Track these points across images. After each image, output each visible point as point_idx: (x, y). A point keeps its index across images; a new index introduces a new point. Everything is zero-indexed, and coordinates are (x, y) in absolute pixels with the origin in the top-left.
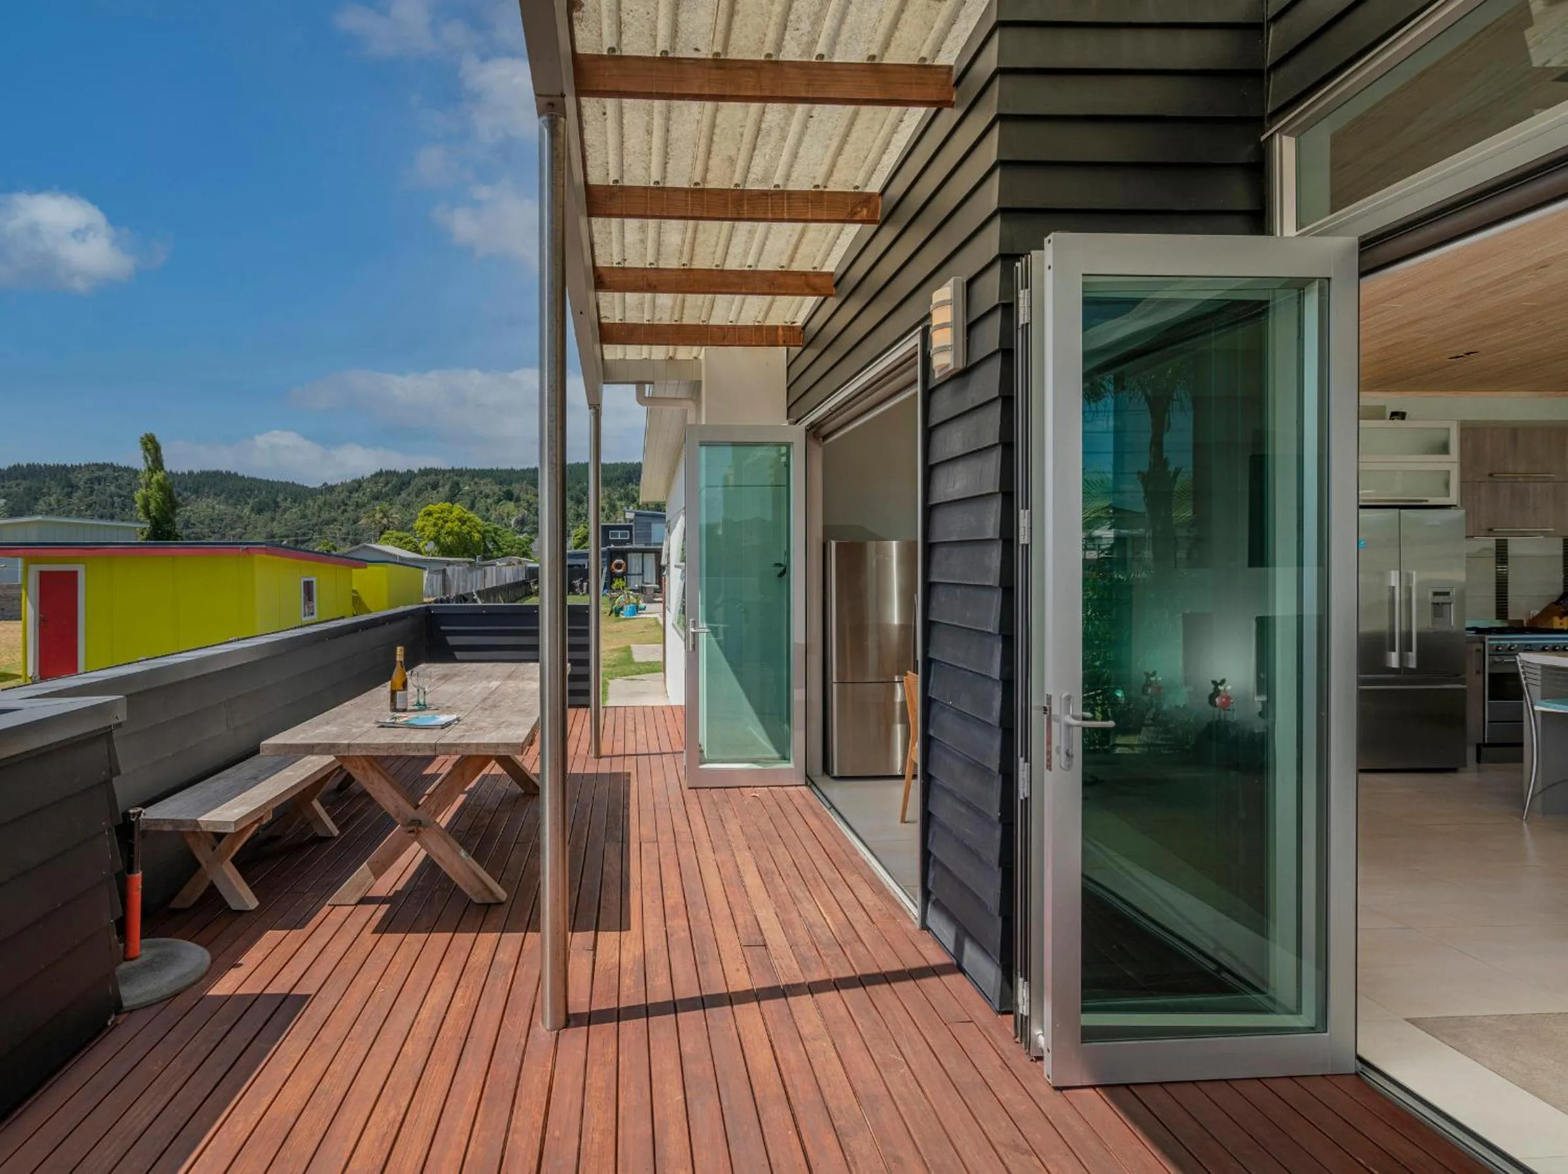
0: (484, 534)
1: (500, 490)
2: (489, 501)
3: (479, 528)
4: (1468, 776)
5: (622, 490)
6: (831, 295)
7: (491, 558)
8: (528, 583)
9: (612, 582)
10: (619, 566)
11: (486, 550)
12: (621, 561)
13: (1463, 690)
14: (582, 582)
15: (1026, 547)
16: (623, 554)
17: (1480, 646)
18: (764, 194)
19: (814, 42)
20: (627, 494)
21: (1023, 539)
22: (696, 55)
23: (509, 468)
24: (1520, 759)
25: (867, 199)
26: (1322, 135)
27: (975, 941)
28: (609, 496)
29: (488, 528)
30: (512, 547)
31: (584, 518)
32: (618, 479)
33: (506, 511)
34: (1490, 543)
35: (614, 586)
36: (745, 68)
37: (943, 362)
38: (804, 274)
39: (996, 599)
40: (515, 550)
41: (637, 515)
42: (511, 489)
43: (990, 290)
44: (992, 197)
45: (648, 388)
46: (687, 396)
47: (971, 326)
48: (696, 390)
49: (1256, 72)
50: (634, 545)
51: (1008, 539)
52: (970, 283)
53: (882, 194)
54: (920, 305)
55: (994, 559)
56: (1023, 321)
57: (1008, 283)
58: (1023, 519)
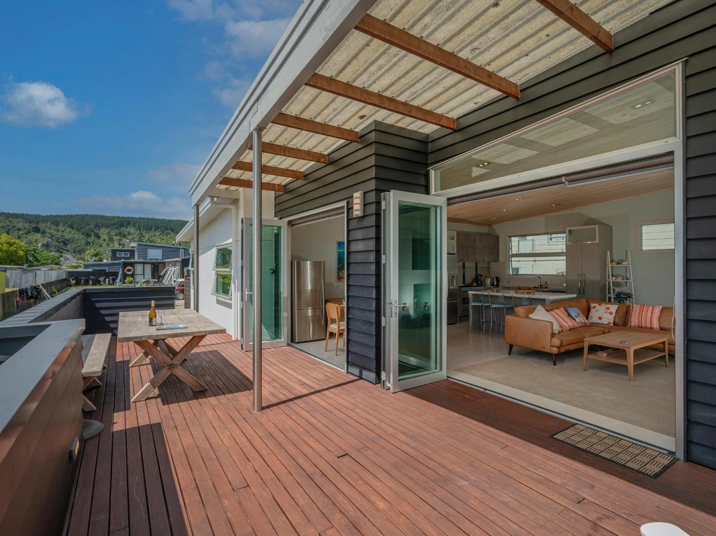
0: (26, 252)
1: (30, 226)
2: (20, 232)
3: (23, 249)
4: (458, 325)
5: (117, 231)
6: (301, 179)
7: (33, 266)
8: (69, 280)
9: (125, 279)
10: (129, 270)
11: (27, 261)
12: (131, 268)
13: (457, 302)
14: (105, 279)
15: (384, 264)
16: (132, 264)
17: (460, 291)
18: (292, 149)
19: (326, 119)
20: (121, 233)
21: (383, 262)
22: (291, 114)
23: (37, 214)
24: (468, 320)
25: (324, 156)
26: (439, 172)
27: (366, 369)
28: (109, 233)
29: (29, 248)
30: (47, 260)
31: (91, 244)
32: (115, 225)
33: (34, 238)
34: (461, 264)
35: (126, 281)
36: (304, 121)
37: (357, 212)
38: (293, 171)
39: (374, 278)
40: (50, 261)
41: (138, 245)
42: (39, 226)
43: (372, 197)
44: (372, 173)
45: (215, 199)
46: (231, 204)
47: (365, 205)
48: (235, 201)
49: (426, 154)
50: (136, 259)
51: (378, 262)
52: (365, 193)
53: (328, 155)
54: (344, 194)
55: (373, 267)
56: (383, 207)
57: (378, 197)
58: (383, 257)
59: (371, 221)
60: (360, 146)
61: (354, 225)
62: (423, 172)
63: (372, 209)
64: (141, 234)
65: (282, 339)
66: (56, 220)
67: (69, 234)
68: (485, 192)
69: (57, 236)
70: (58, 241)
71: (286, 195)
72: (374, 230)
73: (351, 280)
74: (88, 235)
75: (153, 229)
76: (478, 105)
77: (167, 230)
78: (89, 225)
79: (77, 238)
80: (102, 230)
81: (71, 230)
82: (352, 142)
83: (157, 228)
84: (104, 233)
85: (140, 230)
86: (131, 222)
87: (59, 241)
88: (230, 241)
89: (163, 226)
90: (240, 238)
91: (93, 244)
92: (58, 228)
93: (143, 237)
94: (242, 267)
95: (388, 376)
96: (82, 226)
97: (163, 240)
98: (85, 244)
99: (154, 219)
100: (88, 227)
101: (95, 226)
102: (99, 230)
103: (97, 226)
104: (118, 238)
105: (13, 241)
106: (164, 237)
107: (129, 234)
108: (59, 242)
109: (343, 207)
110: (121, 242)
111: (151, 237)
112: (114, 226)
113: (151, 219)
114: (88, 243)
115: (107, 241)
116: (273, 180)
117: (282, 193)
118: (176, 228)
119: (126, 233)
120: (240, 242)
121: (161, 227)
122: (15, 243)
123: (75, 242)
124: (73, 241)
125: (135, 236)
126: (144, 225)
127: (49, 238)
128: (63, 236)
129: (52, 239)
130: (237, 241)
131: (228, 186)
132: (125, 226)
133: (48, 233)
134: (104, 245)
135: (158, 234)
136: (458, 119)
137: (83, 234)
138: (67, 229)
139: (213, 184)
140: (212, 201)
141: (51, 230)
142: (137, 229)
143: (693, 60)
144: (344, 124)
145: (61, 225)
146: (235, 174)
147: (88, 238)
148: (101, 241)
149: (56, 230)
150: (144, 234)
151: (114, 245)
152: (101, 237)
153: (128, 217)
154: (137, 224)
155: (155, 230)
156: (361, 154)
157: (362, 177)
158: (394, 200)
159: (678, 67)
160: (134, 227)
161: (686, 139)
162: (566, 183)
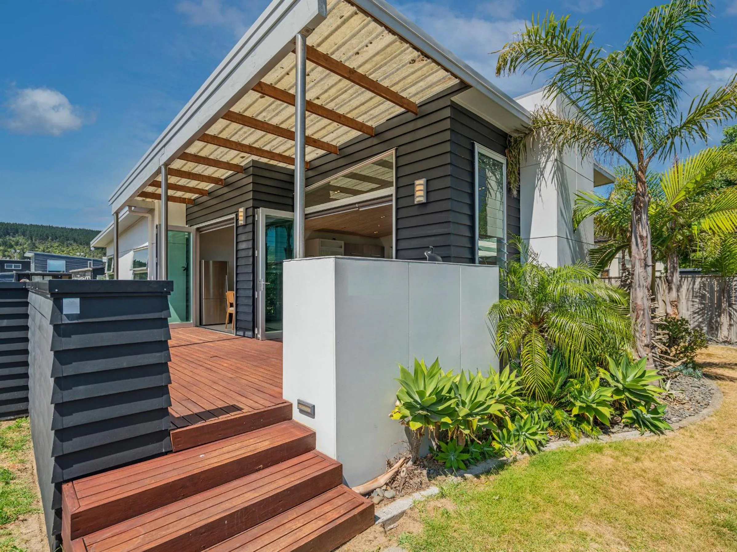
6: (206, 195)
15: (257, 257)
16: (29, 276)
20: (6, 243)
21: (256, 255)
22: (191, 154)
25: (221, 180)
27: (247, 330)
37: (241, 222)
38: (199, 189)
39: (251, 267)
43: (250, 212)
45: (133, 208)
46: (147, 213)
47: (247, 217)
48: (151, 211)
50: (33, 270)
51: (253, 256)
52: (246, 209)
53: (225, 179)
54: (233, 209)
55: (251, 259)
56: (256, 219)
57: (254, 212)
58: (256, 252)
59: (249, 228)
60: (244, 176)
61: (240, 230)
63: (250, 220)
64: (34, 244)
65: (192, 322)
68: (323, 211)
71: (195, 207)
72: (251, 234)
73: (238, 269)
75: (50, 238)
76: (318, 155)
77: (67, 240)
82: (238, 173)
83: (54, 238)
85: (31, 239)
86: (19, 230)
88: (147, 244)
89: (63, 236)
90: (155, 241)
93: (37, 247)
94: (157, 263)
95: (258, 330)
97: (63, 252)
99: (51, 228)
106: (65, 249)
107: (17, 244)
109: (233, 219)
111: (47, 248)
113: (47, 226)
116: (183, 195)
117: (192, 206)
118: (80, 239)
119: (13, 243)
120: (155, 245)
121: (60, 237)
125: (25, 246)
126: (37, 234)
130: (153, 244)
131: (144, 199)
132: (11, 234)
135: (57, 244)
136: (310, 162)
139: (132, 197)
140: (130, 210)
142: (28, 239)
143: (402, 148)
144: (231, 160)
146: (150, 189)
150: (37, 245)
153: (16, 224)
154: (28, 232)
155: (52, 240)
156: (245, 182)
157: (245, 198)
158: (262, 214)
159: (394, 151)
160: (24, 236)
161: (397, 188)
162: (359, 207)
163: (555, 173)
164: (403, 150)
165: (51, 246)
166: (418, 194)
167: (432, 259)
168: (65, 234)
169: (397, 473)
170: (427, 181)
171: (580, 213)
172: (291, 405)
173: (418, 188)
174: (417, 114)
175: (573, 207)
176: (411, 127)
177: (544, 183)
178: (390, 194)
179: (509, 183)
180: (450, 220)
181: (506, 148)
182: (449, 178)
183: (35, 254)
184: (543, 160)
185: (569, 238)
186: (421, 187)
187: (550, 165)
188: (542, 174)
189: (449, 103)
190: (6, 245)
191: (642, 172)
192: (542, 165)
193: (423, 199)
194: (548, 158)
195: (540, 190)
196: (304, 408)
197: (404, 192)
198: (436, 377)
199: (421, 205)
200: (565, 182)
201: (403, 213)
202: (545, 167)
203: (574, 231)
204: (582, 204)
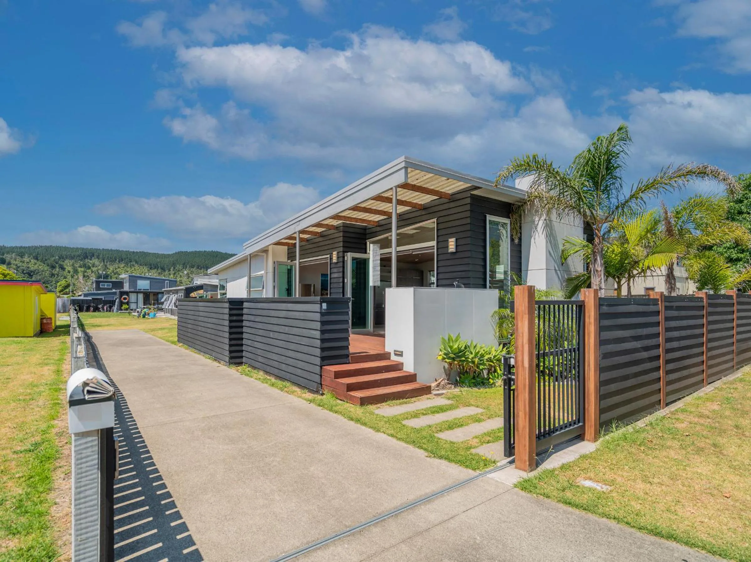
5: (82, 262)
6: (305, 242)
9: (121, 306)
10: (125, 299)
12: (126, 296)
16: (127, 293)
20: (85, 265)
25: (316, 233)
26: (371, 243)
28: (73, 265)
31: (56, 276)
35: (123, 308)
37: (334, 260)
39: (342, 289)
42: (4, 257)
43: (341, 254)
44: (341, 239)
47: (338, 258)
48: (266, 251)
49: (365, 234)
50: (128, 289)
51: (343, 282)
52: (338, 252)
53: (320, 233)
54: (328, 252)
55: (341, 284)
56: (346, 259)
57: (344, 255)
59: (341, 264)
60: (336, 231)
61: (333, 266)
62: (364, 242)
63: (341, 259)
64: (106, 266)
66: (21, 252)
67: (34, 265)
69: (22, 268)
70: (23, 272)
72: (342, 268)
73: (331, 290)
74: (53, 267)
75: (117, 260)
76: (384, 218)
77: (131, 261)
78: (53, 256)
79: (42, 269)
80: (67, 261)
81: (36, 261)
82: (331, 229)
83: (121, 260)
84: (68, 264)
85: (104, 261)
86: (95, 254)
87: (25, 272)
88: (263, 272)
91: (58, 275)
92: (24, 259)
93: (108, 268)
96: (47, 258)
97: (128, 272)
98: (50, 276)
100: (53, 259)
101: (60, 258)
102: (63, 262)
103: (62, 258)
104: (82, 269)
105: (6, 272)
107: (94, 265)
108: (24, 274)
109: (328, 258)
110: (86, 274)
111: (116, 269)
112: (78, 258)
114: (53, 275)
115: (71, 273)
117: (292, 247)
119: (90, 265)
121: (125, 259)
122: (8, 274)
123: (40, 273)
124: (39, 273)
125: (99, 267)
126: (108, 257)
127: (14, 269)
128: (28, 268)
129: (17, 270)
130: (268, 273)
132: (89, 257)
133: (14, 264)
134: (68, 277)
135: (122, 265)
136: (378, 221)
137: (48, 265)
138: (32, 260)
141: (16, 261)
142: (101, 261)
143: (440, 218)
145: (26, 256)
147: (52, 270)
148: (65, 273)
149: (21, 262)
150: (108, 266)
151: (78, 277)
152: (65, 268)
154: (101, 255)
155: (119, 262)
156: (336, 235)
157: (336, 245)
158: (349, 256)
159: (436, 220)
160: (98, 259)
161: (438, 242)
162: (412, 252)
163: (544, 228)
164: (442, 220)
165: (119, 267)
166: (450, 247)
167: (458, 286)
168: (129, 256)
169: (439, 383)
170: (456, 239)
171: (567, 252)
172: (390, 353)
173: (450, 243)
174: (450, 199)
175: (561, 247)
176: (446, 206)
177: (537, 234)
178: (433, 245)
179: (512, 236)
180: (470, 263)
181: (510, 212)
182: (469, 239)
183: (130, 276)
184: (537, 219)
185: (557, 269)
186: (453, 243)
187: (541, 223)
188: (536, 228)
189: (469, 195)
190: (86, 267)
191: (598, 230)
192: (536, 223)
193: (454, 250)
194: (540, 217)
195: (535, 239)
196: (397, 353)
197: (441, 245)
198: (458, 341)
199: (452, 253)
200: (554, 232)
201: (441, 257)
202: (538, 224)
203: (562, 264)
204: (568, 245)
